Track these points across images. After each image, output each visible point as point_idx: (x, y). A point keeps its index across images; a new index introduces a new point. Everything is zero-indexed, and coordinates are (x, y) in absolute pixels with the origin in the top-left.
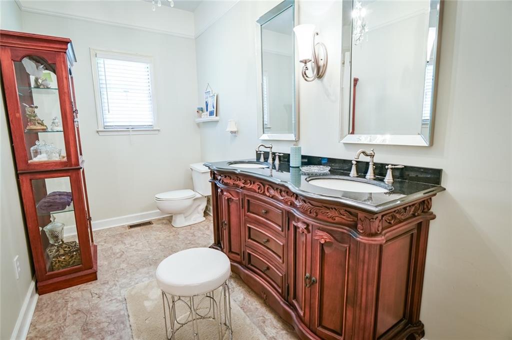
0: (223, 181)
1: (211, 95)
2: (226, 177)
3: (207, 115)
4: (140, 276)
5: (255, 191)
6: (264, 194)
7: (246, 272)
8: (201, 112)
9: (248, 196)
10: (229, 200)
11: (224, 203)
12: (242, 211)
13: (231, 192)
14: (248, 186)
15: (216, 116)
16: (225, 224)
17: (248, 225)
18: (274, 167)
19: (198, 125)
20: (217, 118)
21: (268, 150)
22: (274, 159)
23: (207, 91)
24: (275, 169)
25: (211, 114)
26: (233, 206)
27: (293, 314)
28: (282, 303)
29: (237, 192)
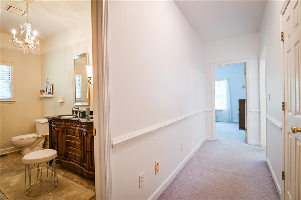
0: (55, 124)
1: (49, 84)
2: (56, 121)
3: (46, 94)
4: (4, 177)
5: (69, 126)
6: (73, 126)
7: (66, 161)
8: (42, 92)
9: (66, 128)
10: (58, 131)
11: (55, 133)
12: (64, 135)
13: (59, 128)
14: (66, 124)
15: (52, 94)
16: (56, 143)
17: (66, 140)
18: (80, 117)
19: (41, 99)
20: (52, 96)
21: (77, 110)
22: (80, 114)
23: (47, 82)
24: (80, 118)
25: (49, 93)
26: (59, 134)
27: (83, 168)
28: (80, 167)
29: (62, 127)
